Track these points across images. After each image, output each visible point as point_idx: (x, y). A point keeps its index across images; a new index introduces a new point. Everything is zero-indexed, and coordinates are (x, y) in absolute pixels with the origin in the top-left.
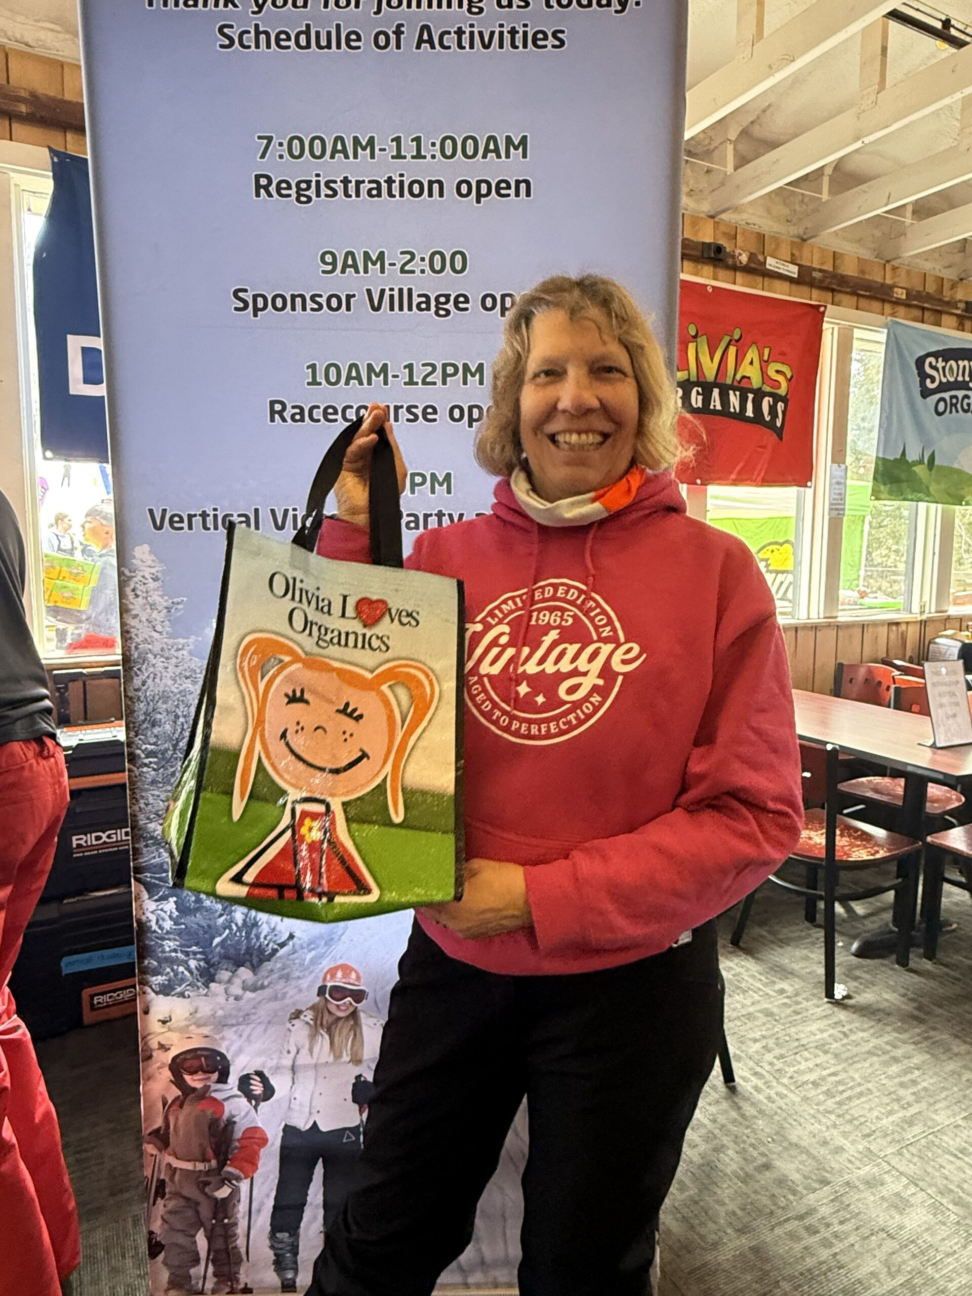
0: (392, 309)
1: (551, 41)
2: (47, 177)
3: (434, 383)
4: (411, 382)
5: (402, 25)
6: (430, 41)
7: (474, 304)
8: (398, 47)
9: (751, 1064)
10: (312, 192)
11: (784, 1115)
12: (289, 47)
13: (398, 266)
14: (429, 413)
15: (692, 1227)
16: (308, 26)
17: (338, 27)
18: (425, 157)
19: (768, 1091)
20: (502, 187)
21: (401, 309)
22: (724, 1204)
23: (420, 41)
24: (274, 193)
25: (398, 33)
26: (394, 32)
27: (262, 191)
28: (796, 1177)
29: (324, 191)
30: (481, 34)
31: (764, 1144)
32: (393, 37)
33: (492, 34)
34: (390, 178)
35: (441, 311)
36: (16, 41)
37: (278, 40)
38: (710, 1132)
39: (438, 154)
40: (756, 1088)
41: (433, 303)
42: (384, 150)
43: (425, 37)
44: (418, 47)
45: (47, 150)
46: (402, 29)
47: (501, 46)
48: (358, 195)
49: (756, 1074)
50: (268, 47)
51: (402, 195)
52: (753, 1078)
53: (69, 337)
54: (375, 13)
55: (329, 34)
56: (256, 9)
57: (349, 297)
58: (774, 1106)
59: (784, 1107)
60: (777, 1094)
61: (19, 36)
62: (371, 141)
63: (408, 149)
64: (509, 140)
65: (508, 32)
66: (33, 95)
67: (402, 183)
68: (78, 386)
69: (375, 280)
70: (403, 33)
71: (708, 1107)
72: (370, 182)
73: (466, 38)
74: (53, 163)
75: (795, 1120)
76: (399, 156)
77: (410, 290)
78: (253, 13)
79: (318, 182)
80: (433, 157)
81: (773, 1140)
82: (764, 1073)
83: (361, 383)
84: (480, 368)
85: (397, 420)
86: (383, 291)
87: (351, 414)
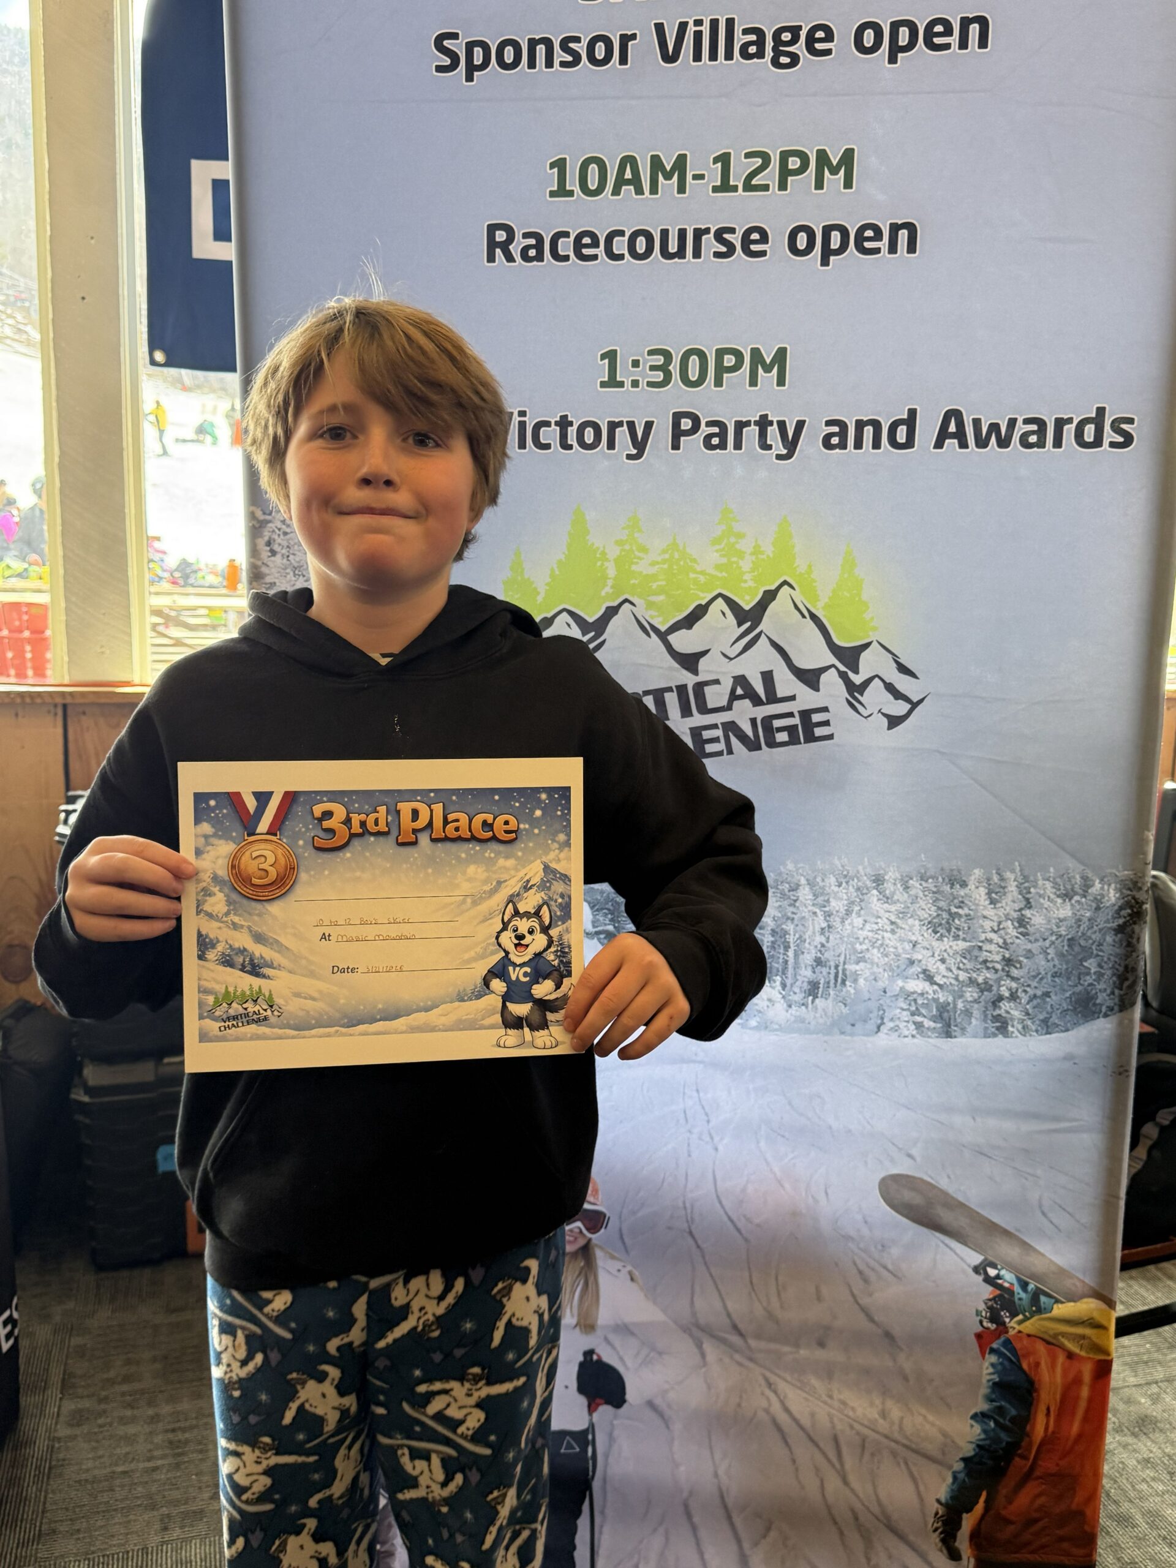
3: (766, 188)
4: (725, 186)
7: (842, 43)
14: (754, 240)
21: (713, 56)
35: (784, 58)
53: (194, 162)
68: (205, 245)
83: (639, 191)
84: (848, 157)
85: (697, 254)
86: (683, 26)
87: (620, 245)
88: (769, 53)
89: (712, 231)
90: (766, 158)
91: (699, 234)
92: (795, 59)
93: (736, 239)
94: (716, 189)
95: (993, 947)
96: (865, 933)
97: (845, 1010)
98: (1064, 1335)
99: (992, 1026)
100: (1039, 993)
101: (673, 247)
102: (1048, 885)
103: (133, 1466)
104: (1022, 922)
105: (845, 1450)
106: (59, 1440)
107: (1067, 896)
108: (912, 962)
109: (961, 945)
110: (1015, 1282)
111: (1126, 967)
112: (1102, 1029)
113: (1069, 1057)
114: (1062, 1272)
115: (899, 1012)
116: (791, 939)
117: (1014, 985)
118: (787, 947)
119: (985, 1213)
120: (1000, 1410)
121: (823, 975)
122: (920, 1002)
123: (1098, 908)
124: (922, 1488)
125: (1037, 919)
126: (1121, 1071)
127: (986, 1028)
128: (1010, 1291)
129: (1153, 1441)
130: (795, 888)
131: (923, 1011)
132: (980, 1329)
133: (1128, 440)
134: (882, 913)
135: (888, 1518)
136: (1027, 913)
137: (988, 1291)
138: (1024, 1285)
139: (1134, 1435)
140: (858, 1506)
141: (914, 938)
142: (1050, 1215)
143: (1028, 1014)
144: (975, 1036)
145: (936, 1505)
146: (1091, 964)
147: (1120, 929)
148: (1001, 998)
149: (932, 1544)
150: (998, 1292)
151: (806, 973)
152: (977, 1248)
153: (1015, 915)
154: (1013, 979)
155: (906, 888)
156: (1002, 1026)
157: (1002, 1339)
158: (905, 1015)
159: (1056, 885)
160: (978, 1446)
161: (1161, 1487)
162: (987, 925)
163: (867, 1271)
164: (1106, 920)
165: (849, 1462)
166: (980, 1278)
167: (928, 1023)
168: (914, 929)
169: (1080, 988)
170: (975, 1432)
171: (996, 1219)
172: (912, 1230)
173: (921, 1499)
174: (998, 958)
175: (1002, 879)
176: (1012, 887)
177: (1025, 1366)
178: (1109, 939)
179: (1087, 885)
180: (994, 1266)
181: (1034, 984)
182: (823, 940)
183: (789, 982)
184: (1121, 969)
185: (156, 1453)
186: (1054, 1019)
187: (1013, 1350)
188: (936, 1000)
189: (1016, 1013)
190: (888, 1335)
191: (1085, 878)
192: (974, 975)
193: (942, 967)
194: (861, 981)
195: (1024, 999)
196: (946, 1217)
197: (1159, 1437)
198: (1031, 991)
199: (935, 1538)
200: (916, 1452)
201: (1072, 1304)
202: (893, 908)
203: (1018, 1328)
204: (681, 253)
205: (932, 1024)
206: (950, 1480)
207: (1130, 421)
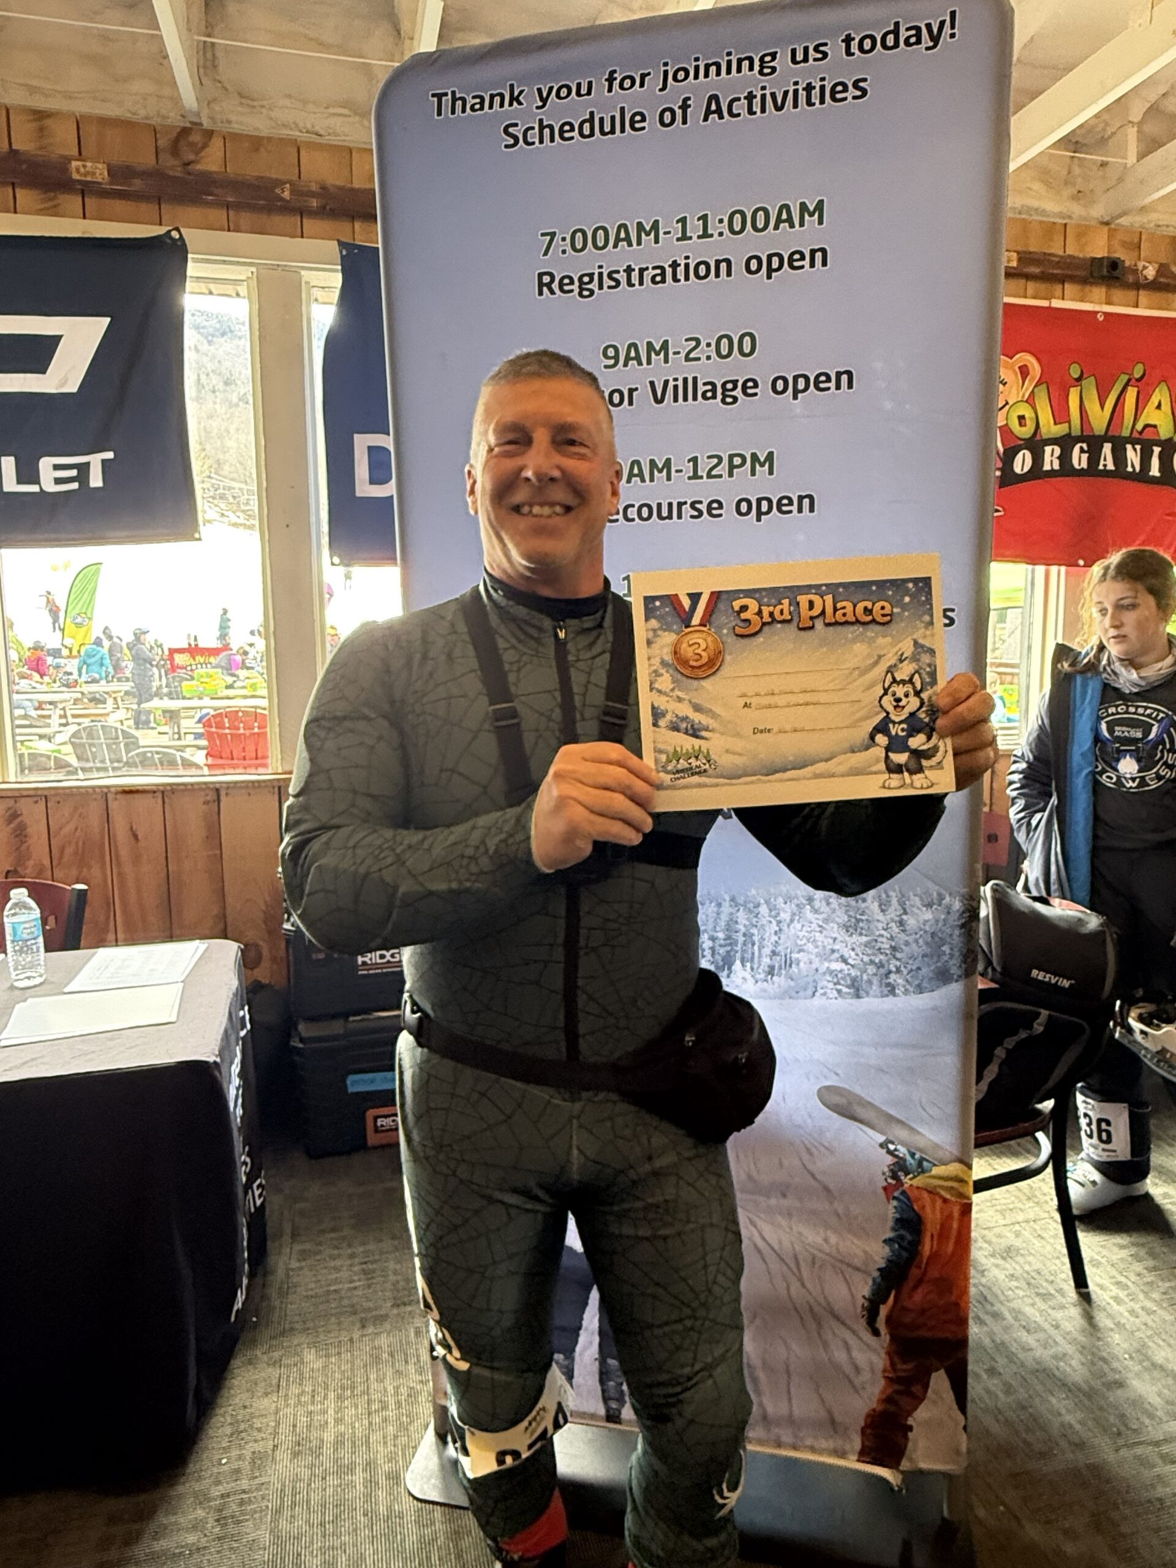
0: (676, 400)
1: (852, 92)
2: (335, 271)
3: (720, 476)
4: (696, 476)
5: (689, 99)
6: (719, 111)
7: (764, 388)
8: (685, 122)
9: (1114, 1272)
10: (594, 286)
11: (1149, 1333)
12: (572, 138)
13: (683, 355)
14: (714, 507)
15: (1017, 1433)
16: (592, 113)
17: (622, 109)
18: (711, 236)
19: (1132, 1304)
20: (794, 260)
21: (685, 399)
22: (1060, 1414)
23: (708, 112)
24: (557, 290)
25: (685, 107)
26: (680, 107)
27: (545, 289)
28: (1156, 1401)
29: (607, 282)
30: (773, 95)
31: (1118, 1360)
32: (679, 112)
33: (786, 93)
34: (675, 262)
35: (729, 399)
36: (307, 132)
37: (562, 132)
38: (1050, 1337)
39: (726, 231)
40: (1116, 1299)
41: (719, 391)
42: (669, 233)
43: (714, 108)
44: (706, 119)
45: (336, 243)
46: (689, 102)
47: (795, 106)
48: (641, 283)
49: (1118, 1283)
50: (552, 140)
51: (687, 278)
52: (1112, 1287)
53: (356, 436)
54: (661, 90)
55: (613, 118)
56: (540, 104)
57: (631, 391)
58: (1137, 1321)
59: (1150, 1323)
60: (1143, 1308)
61: (309, 126)
62: (655, 226)
63: (695, 227)
64: (803, 207)
65: (804, 89)
66: (323, 188)
67: (687, 266)
68: (364, 488)
69: (658, 371)
70: (689, 106)
71: (1050, 1311)
72: (654, 268)
73: (757, 102)
74: (342, 257)
75: (1164, 1340)
76: (684, 237)
77: (695, 379)
78: (538, 108)
79: (601, 275)
80: (721, 234)
81: (1131, 1358)
82: (1130, 1284)
83: (643, 480)
84: (770, 457)
85: (680, 517)
86: (666, 382)
87: (632, 513)
88: (719, 396)
89: (689, 502)
90: (720, 459)
91: (680, 505)
92: (735, 399)
93: (703, 507)
94: (689, 478)
95: (884, 940)
96: (803, 933)
97: (792, 984)
98: (942, 1187)
99: (886, 990)
100: (914, 968)
101: (665, 513)
102: (917, 899)
103: (341, 1286)
104: (901, 923)
105: (802, 1263)
106: (292, 1270)
107: (929, 905)
108: (833, 951)
109: (864, 939)
110: (906, 1152)
111: (968, 950)
112: (954, 990)
113: (935, 1008)
114: (936, 1146)
115: (826, 983)
116: (756, 939)
117: (898, 963)
118: (753, 944)
119: (884, 1108)
120: (901, 1237)
121: (777, 962)
122: (840, 975)
123: (949, 913)
124: (853, 1289)
125: (911, 922)
126: (967, 1016)
127: (882, 992)
128: (904, 1160)
129: (1017, 1263)
130: (758, 905)
131: (842, 982)
132: (885, 1184)
133: (952, 622)
134: (813, 920)
135: (832, 1309)
136: (905, 917)
137: (890, 1160)
138: (913, 1155)
139: (1004, 1259)
140: (812, 1301)
141: (834, 936)
142: (927, 1109)
143: (907, 981)
144: (876, 996)
145: (863, 1300)
146: (946, 948)
147: (963, 926)
148: (890, 972)
149: (861, 1326)
150: (896, 1160)
151: (766, 961)
152: (882, 1133)
153: (897, 919)
154: (898, 959)
155: (828, 904)
156: (892, 990)
157: (901, 1189)
158: (831, 985)
159: (922, 899)
160: (889, 1261)
161: (1021, 1293)
162: (880, 925)
163: (814, 1150)
164: (955, 920)
165: (805, 1274)
166: (884, 1151)
167: (845, 990)
168: (834, 930)
169: (939, 964)
170: (886, 1251)
171: (892, 1112)
172: (838, 1121)
173: (853, 1296)
174: (888, 946)
175: (888, 896)
176: (894, 901)
177: (916, 1208)
178: (957, 932)
179: (941, 898)
180: (893, 1143)
181: (911, 962)
182: (776, 938)
183: (755, 966)
184: (965, 951)
185: (356, 1278)
186: (925, 984)
187: (908, 1198)
188: (849, 975)
189: (900, 981)
190: (826, 1189)
191: (939, 895)
192: (873, 958)
193: (853, 954)
194: (802, 964)
195: (905, 972)
196: (860, 1112)
197: (1019, 1259)
198: (909, 967)
199: (863, 1322)
200: (849, 1265)
201: (943, 1167)
202: (821, 917)
203: (910, 1182)
204: (670, 517)
205: (847, 990)
206: (870, 1282)
207: (953, 610)
